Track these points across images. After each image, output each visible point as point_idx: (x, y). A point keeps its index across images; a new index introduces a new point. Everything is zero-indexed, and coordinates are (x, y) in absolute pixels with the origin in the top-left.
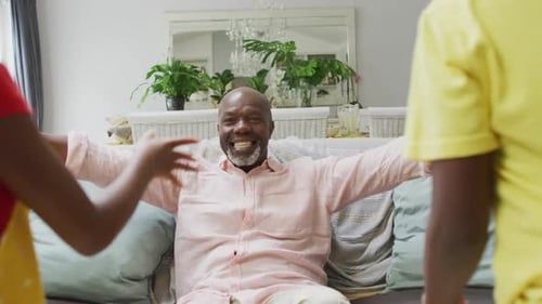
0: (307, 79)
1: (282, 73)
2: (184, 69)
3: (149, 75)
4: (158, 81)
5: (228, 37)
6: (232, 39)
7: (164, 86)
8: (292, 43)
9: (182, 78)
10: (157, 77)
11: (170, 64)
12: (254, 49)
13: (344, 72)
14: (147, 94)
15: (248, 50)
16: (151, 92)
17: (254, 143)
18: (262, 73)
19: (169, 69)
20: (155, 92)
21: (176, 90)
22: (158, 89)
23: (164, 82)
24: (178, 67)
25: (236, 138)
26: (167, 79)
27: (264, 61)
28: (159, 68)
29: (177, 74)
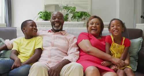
0: (78, 16)
1: (72, 15)
2: (47, 13)
3: (39, 14)
4: (41, 16)
5: (59, 6)
6: (60, 6)
7: (42, 17)
8: (75, 7)
9: (47, 15)
10: (41, 15)
11: (44, 11)
12: (65, 8)
13: (88, 15)
14: (38, 19)
15: (64, 9)
16: (39, 18)
17: (60, 24)
18: (67, 15)
19: (44, 13)
20: (40, 18)
21: (45, 18)
22: (41, 17)
23: (42, 16)
24: (46, 12)
25: (56, 23)
26: (43, 15)
27: (68, 12)
28: (41, 12)
29: (46, 14)
